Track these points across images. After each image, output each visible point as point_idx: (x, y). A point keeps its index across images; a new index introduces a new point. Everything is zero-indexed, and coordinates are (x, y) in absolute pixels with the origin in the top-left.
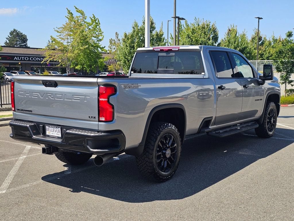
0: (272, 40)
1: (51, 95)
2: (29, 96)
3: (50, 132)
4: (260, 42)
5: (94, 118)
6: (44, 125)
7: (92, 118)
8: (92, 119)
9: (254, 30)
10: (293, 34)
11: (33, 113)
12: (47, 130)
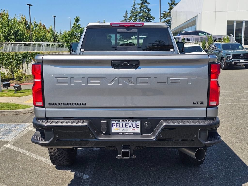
0: (34, 25)
1: (128, 80)
2: (82, 83)
3: (119, 128)
4: (26, 26)
5: (202, 103)
6: (109, 120)
7: (198, 103)
8: (197, 105)
9: (19, 15)
10: (80, 20)
11: (87, 106)
12: (114, 126)
